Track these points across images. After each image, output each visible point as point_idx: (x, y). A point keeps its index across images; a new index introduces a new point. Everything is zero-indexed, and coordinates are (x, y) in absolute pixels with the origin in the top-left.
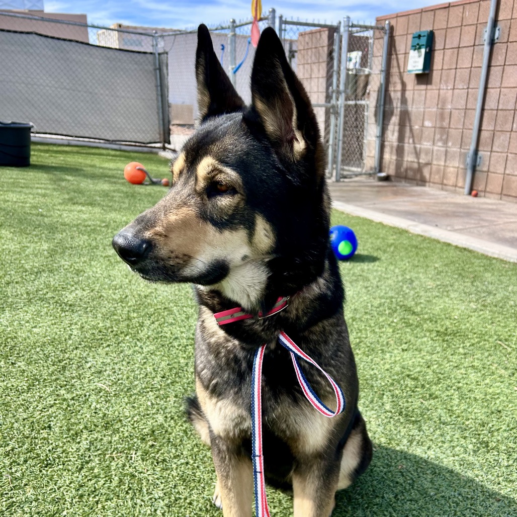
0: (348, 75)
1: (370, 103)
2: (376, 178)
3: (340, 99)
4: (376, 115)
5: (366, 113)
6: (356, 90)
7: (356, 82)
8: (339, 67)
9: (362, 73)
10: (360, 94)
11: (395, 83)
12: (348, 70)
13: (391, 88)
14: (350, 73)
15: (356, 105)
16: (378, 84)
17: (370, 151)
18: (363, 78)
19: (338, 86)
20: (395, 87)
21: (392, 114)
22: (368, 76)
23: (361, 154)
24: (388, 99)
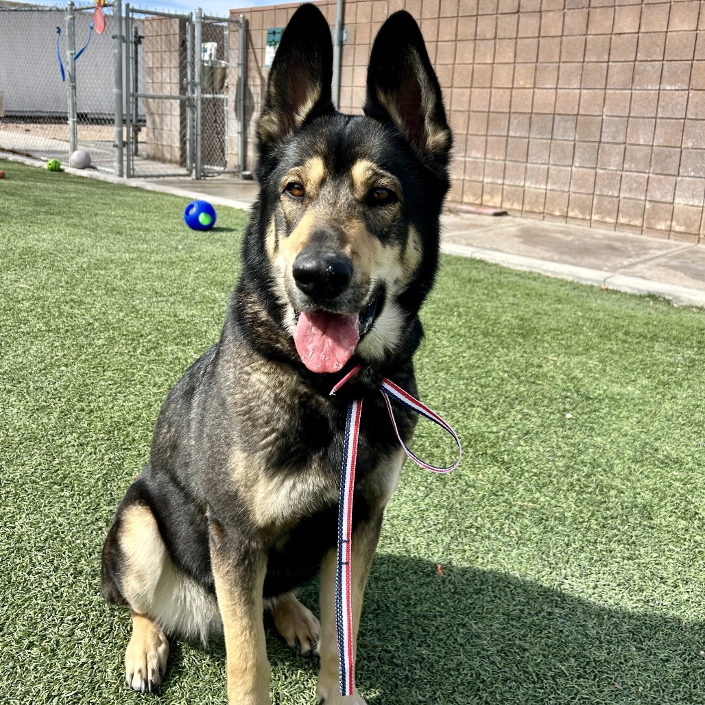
0: (203, 66)
1: (230, 97)
2: (241, 176)
3: (196, 91)
4: (236, 110)
5: (225, 108)
6: (212, 83)
7: (212, 75)
8: (193, 57)
9: (218, 66)
10: (218, 87)
11: (254, 78)
12: (203, 61)
13: (250, 82)
14: (206, 64)
15: (214, 98)
16: (236, 78)
17: (233, 149)
18: (219, 71)
19: (193, 78)
20: (254, 81)
21: (253, 109)
22: (224, 69)
23: (223, 151)
24: (247, 93)
